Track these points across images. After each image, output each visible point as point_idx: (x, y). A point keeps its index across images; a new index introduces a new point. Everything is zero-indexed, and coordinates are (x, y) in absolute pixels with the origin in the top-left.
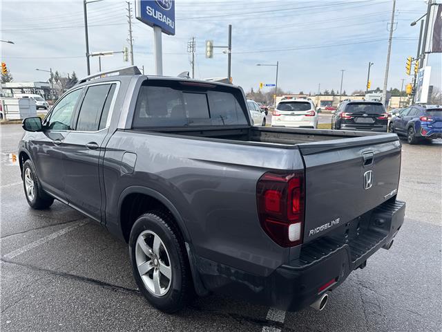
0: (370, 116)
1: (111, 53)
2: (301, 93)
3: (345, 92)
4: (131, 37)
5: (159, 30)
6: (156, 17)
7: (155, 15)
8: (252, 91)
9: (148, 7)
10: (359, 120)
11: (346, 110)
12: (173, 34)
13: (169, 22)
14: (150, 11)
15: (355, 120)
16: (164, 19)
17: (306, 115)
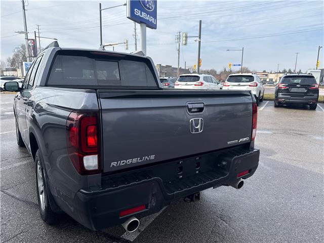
0: (302, 86)
1: (117, 44)
2: (264, 72)
3: (300, 71)
4: (136, 33)
5: (144, 25)
6: (142, 16)
7: (141, 15)
8: (225, 70)
9: (135, 10)
10: (293, 90)
11: (283, 82)
12: (155, 28)
13: (152, 19)
14: (137, 12)
15: (290, 90)
16: (148, 18)
17: (250, 86)
